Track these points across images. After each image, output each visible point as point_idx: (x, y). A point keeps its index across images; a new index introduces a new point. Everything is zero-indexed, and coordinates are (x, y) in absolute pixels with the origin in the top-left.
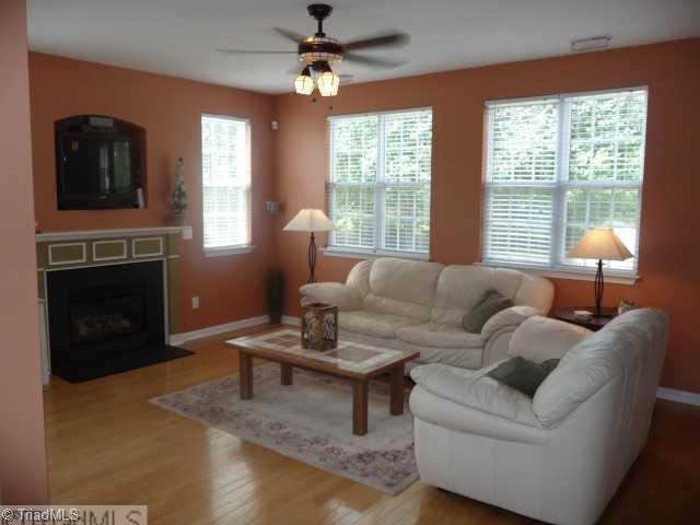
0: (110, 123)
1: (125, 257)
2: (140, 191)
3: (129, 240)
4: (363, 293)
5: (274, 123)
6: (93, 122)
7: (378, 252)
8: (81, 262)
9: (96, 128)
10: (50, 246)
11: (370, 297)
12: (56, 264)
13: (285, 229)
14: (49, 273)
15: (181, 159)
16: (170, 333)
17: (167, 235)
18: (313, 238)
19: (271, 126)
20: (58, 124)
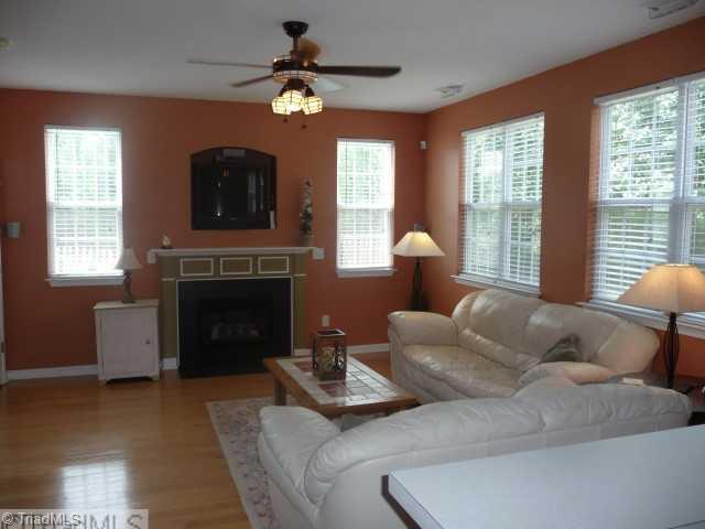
0: (242, 153)
1: (251, 274)
2: (272, 213)
3: (255, 257)
5: (423, 143)
6: (227, 153)
7: (498, 283)
8: (208, 275)
9: (229, 158)
10: (182, 260)
11: (467, 332)
12: (187, 276)
14: (180, 283)
17: (293, 255)
18: (418, 264)
19: (420, 145)
20: (193, 156)
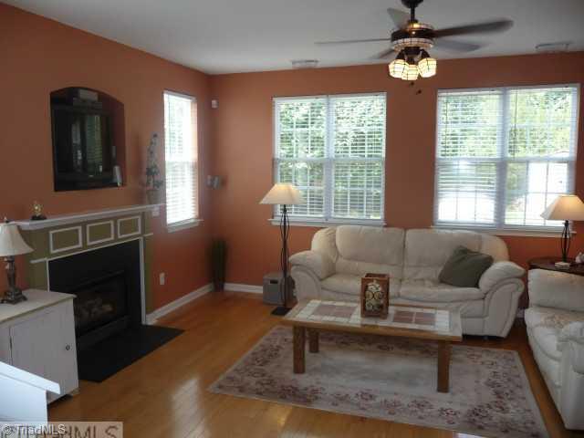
0: (94, 97)
1: (112, 238)
2: (117, 169)
3: (115, 220)
4: (334, 260)
5: (214, 102)
6: (83, 94)
7: (330, 220)
8: (77, 248)
9: (84, 101)
10: (51, 232)
11: (342, 261)
12: (58, 252)
13: (262, 202)
14: (50, 263)
15: (155, 136)
16: (147, 313)
17: (144, 214)
19: (211, 104)
